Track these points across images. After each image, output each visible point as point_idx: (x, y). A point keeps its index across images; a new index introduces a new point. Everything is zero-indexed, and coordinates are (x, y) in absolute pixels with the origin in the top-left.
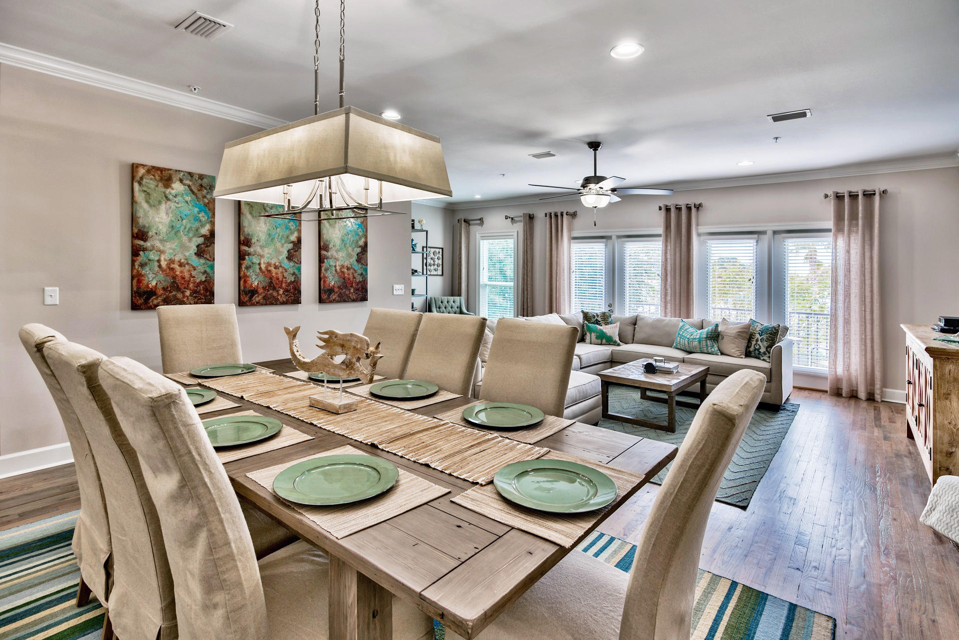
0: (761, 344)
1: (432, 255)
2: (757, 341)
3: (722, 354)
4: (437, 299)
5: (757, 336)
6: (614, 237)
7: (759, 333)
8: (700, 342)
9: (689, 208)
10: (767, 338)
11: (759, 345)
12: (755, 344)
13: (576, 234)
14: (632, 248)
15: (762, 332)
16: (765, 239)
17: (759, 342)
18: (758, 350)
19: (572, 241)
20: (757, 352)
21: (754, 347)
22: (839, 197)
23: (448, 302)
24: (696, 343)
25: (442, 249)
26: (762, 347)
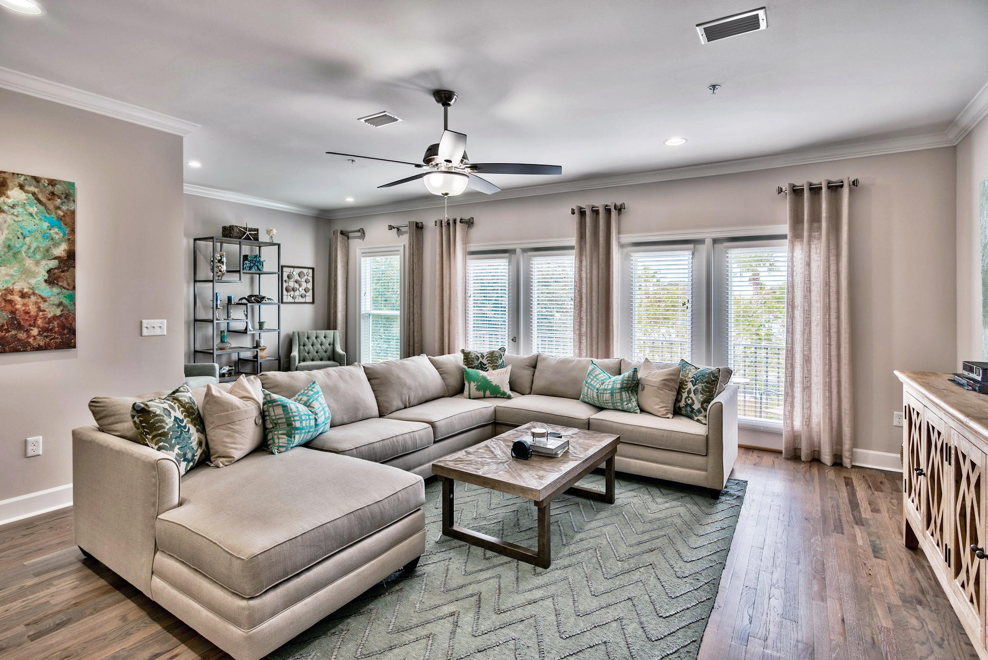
0: (694, 397)
1: (297, 277)
2: (689, 392)
3: (642, 411)
4: (301, 334)
5: (690, 385)
6: (518, 251)
7: (692, 381)
8: (612, 394)
9: (608, 211)
10: (703, 389)
11: (691, 398)
12: (687, 398)
13: (473, 247)
14: (540, 266)
15: (696, 381)
16: (703, 249)
17: (692, 395)
18: (691, 406)
19: (467, 256)
20: (689, 409)
21: (686, 401)
22: (797, 192)
23: (316, 338)
24: (607, 396)
25: (313, 269)
26: (696, 402)
